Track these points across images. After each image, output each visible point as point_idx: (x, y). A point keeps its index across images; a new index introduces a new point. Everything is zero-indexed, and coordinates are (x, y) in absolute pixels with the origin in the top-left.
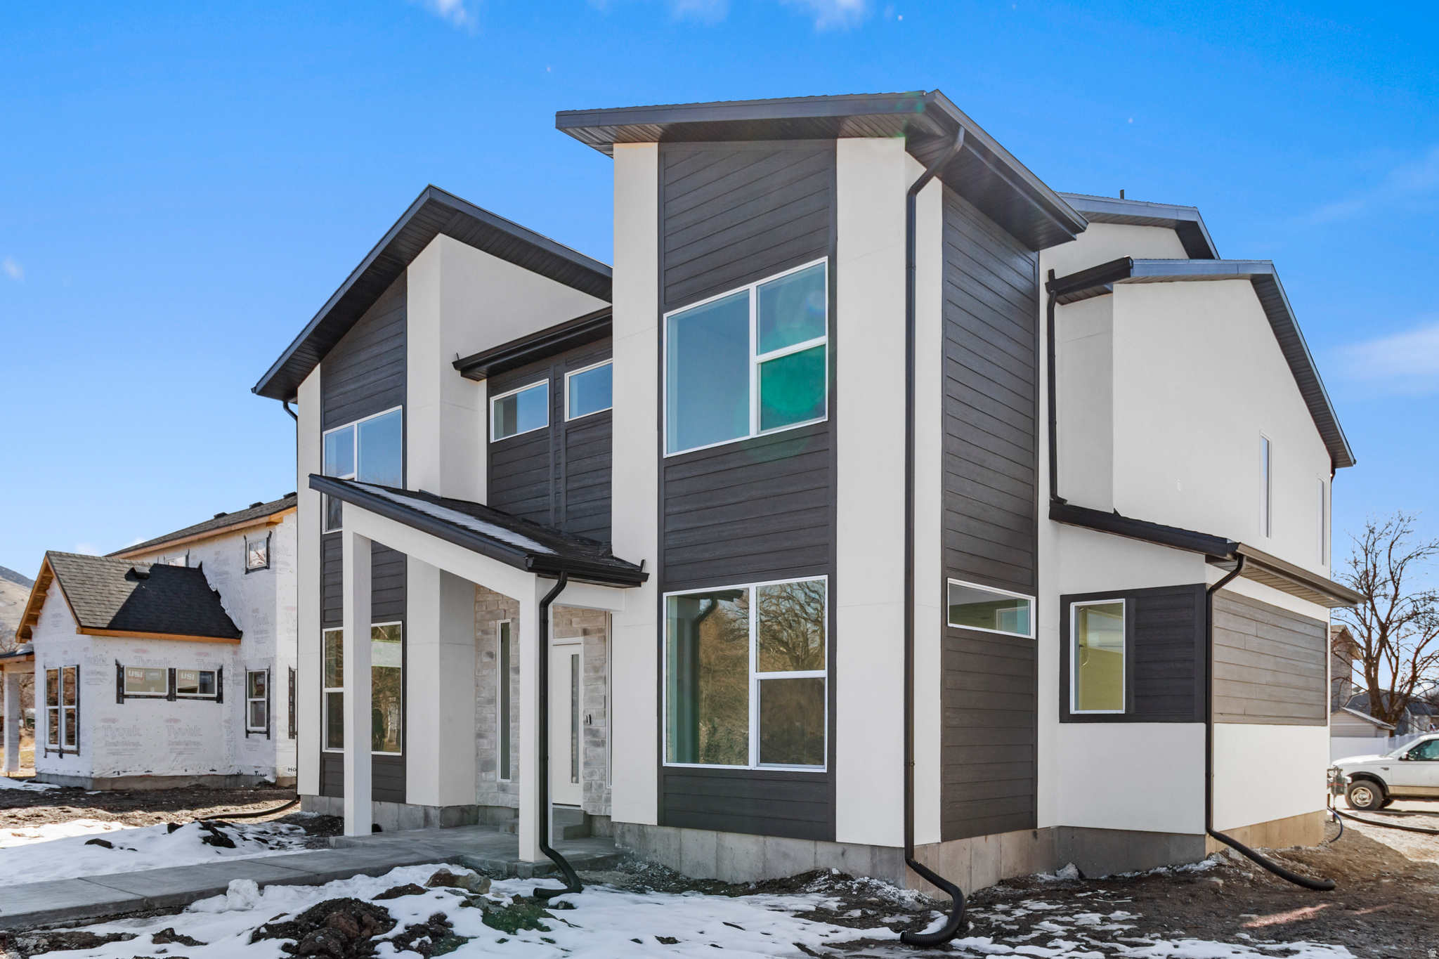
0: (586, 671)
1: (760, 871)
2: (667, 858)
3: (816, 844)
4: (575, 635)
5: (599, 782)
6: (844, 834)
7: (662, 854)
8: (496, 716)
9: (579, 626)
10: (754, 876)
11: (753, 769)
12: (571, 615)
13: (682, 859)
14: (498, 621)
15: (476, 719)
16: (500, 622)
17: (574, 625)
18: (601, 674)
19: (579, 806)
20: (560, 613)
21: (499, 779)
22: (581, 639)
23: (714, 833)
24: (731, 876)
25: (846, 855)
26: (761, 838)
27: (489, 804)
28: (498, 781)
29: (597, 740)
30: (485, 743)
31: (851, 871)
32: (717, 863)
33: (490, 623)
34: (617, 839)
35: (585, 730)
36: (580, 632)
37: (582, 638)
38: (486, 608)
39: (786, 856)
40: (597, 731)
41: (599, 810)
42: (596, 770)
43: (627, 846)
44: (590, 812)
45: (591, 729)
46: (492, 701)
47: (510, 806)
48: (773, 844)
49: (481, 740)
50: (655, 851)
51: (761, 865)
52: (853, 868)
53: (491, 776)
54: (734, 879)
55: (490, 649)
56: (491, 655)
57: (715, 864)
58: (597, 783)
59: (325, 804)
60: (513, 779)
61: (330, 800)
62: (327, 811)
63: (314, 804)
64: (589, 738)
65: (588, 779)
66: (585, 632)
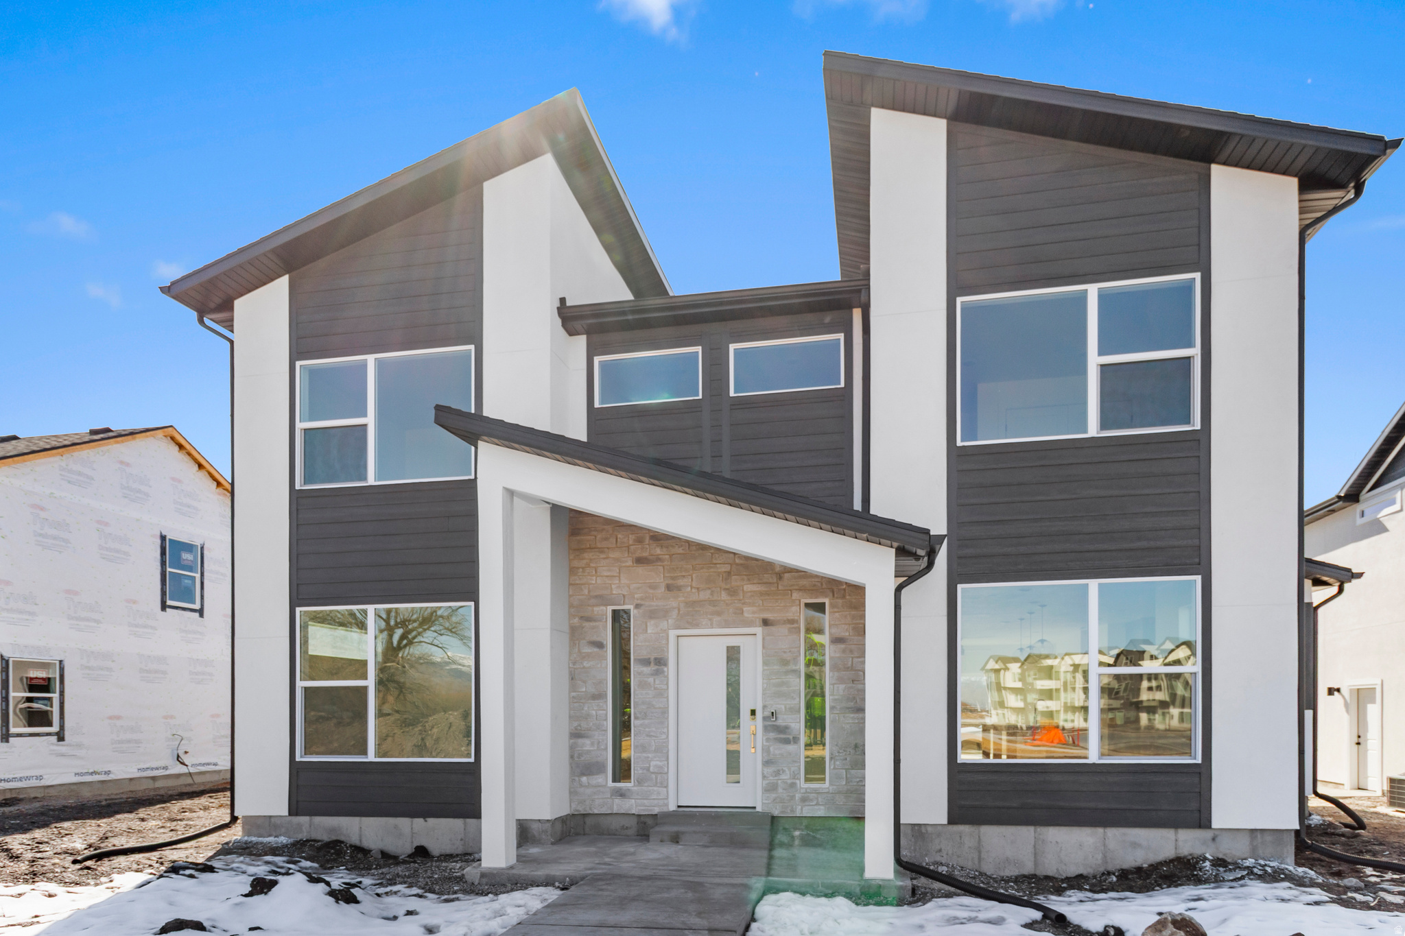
0: (767, 663)
1: (1100, 862)
2: (958, 857)
3: (1176, 834)
4: (749, 624)
5: (789, 781)
6: (1219, 820)
7: (950, 852)
8: (607, 713)
9: (756, 615)
10: (1091, 867)
11: (1096, 762)
12: (744, 604)
13: (983, 856)
14: (608, 607)
15: (570, 717)
16: (610, 609)
17: (746, 615)
18: (792, 667)
19: (755, 808)
20: (724, 601)
21: (610, 784)
22: (759, 630)
23: (1031, 829)
24: (1057, 869)
25: (1218, 840)
26: (1100, 830)
27: (596, 811)
28: (609, 785)
29: (788, 736)
30: (586, 745)
31: (1224, 855)
32: (1035, 857)
33: (595, 609)
35: (765, 725)
36: (759, 622)
37: (761, 628)
38: (589, 592)
39: (1135, 845)
40: (787, 728)
41: (793, 811)
42: (788, 769)
44: (776, 813)
45: (776, 726)
46: (600, 696)
47: (633, 812)
48: (1115, 835)
49: (580, 741)
50: (940, 851)
51: (1100, 856)
52: (1228, 852)
53: (598, 779)
54: (1061, 872)
55: (595, 638)
56: (600, 645)
57: (1033, 859)
58: (786, 783)
59: (300, 825)
60: (640, 782)
61: (311, 820)
62: (305, 834)
63: (276, 827)
64: (772, 735)
65: (771, 778)
66: (766, 623)
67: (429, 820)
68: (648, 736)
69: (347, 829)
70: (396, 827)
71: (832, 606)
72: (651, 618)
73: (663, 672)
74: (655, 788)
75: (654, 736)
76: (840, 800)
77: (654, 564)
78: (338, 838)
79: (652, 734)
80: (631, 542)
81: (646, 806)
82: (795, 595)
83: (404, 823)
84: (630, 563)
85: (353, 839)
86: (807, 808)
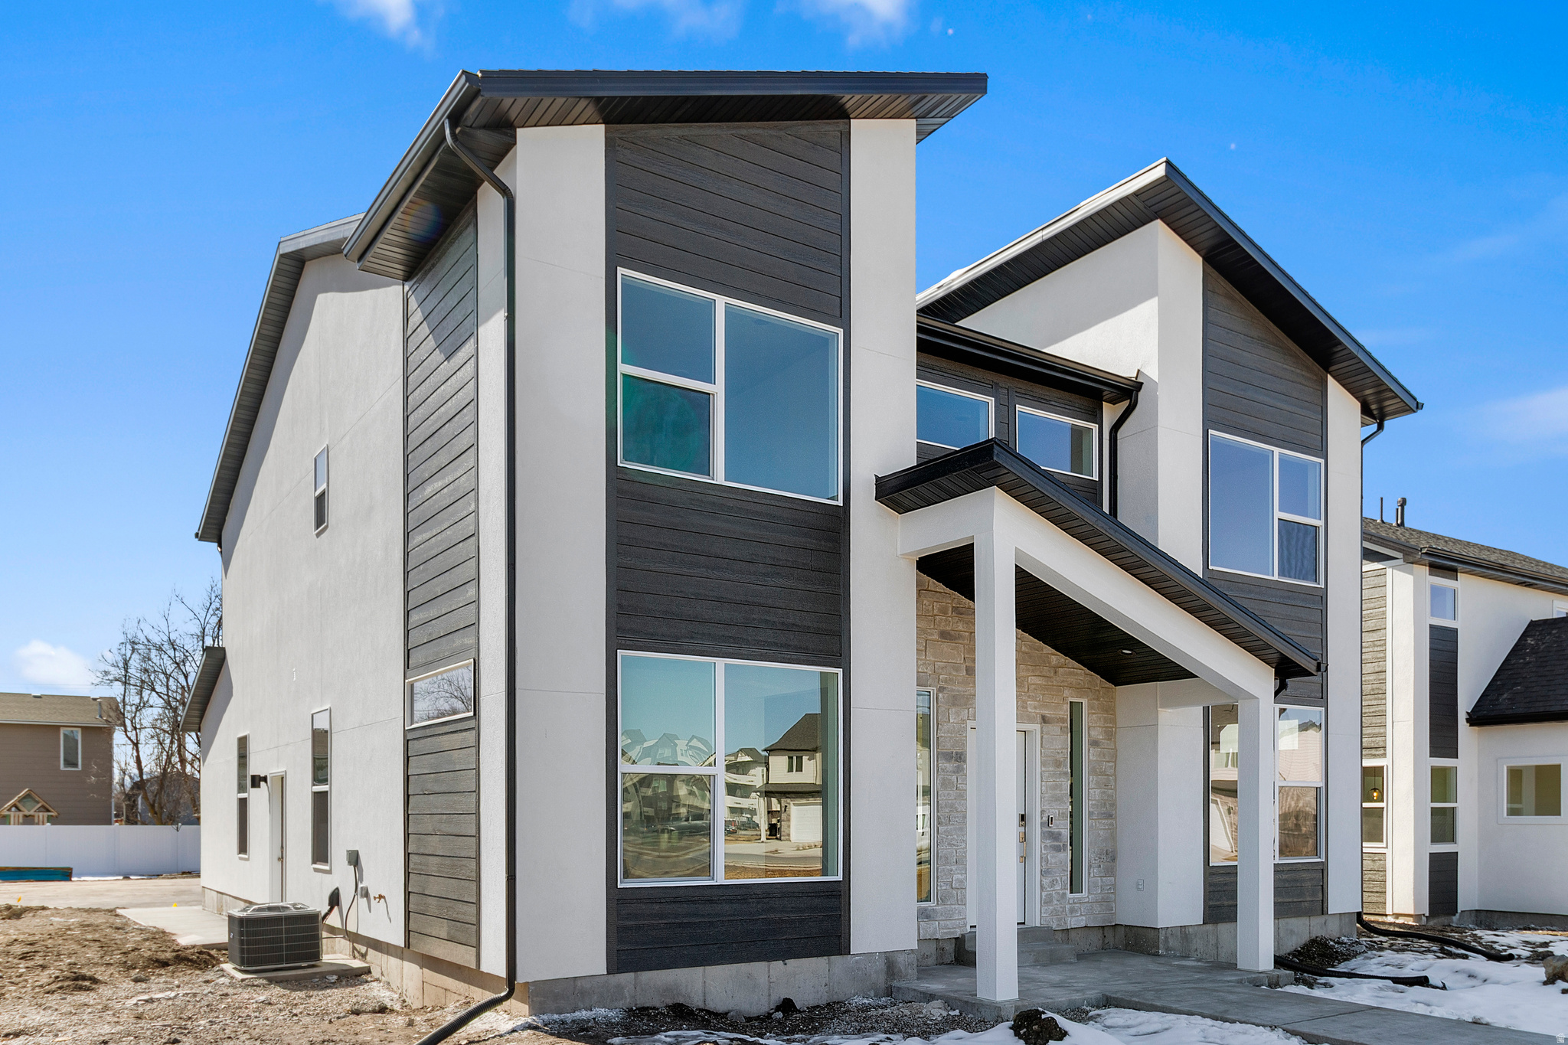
0: (1043, 764)
5: (1061, 892)
9: (1039, 711)
34: (1161, 946)
35: (1043, 833)
36: (1039, 719)
41: (1065, 923)
42: (1058, 878)
43: (1171, 950)
58: (1058, 893)
59: (620, 988)
60: (943, 900)
61: (636, 978)
62: (628, 1000)
63: (583, 993)
64: (1049, 842)
65: (1049, 889)
66: (1045, 720)
67: (789, 962)
68: (949, 844)
69: (687, 986)
70: (749, 976)
71: (1091, 707)
72: (954, 705)
73: (963, 769)
74: (957, 906)
75: (954, 845)
76: (1097, 909)
77: (956, 641)
78: (675, 1002)
79: (953, 842)
80: (935, 612)
81: (949, 928)
82: (1067, 692)
83: (758, 968)
84: (936, 637)
85: (696, 1000)
86: (1074, 919)
